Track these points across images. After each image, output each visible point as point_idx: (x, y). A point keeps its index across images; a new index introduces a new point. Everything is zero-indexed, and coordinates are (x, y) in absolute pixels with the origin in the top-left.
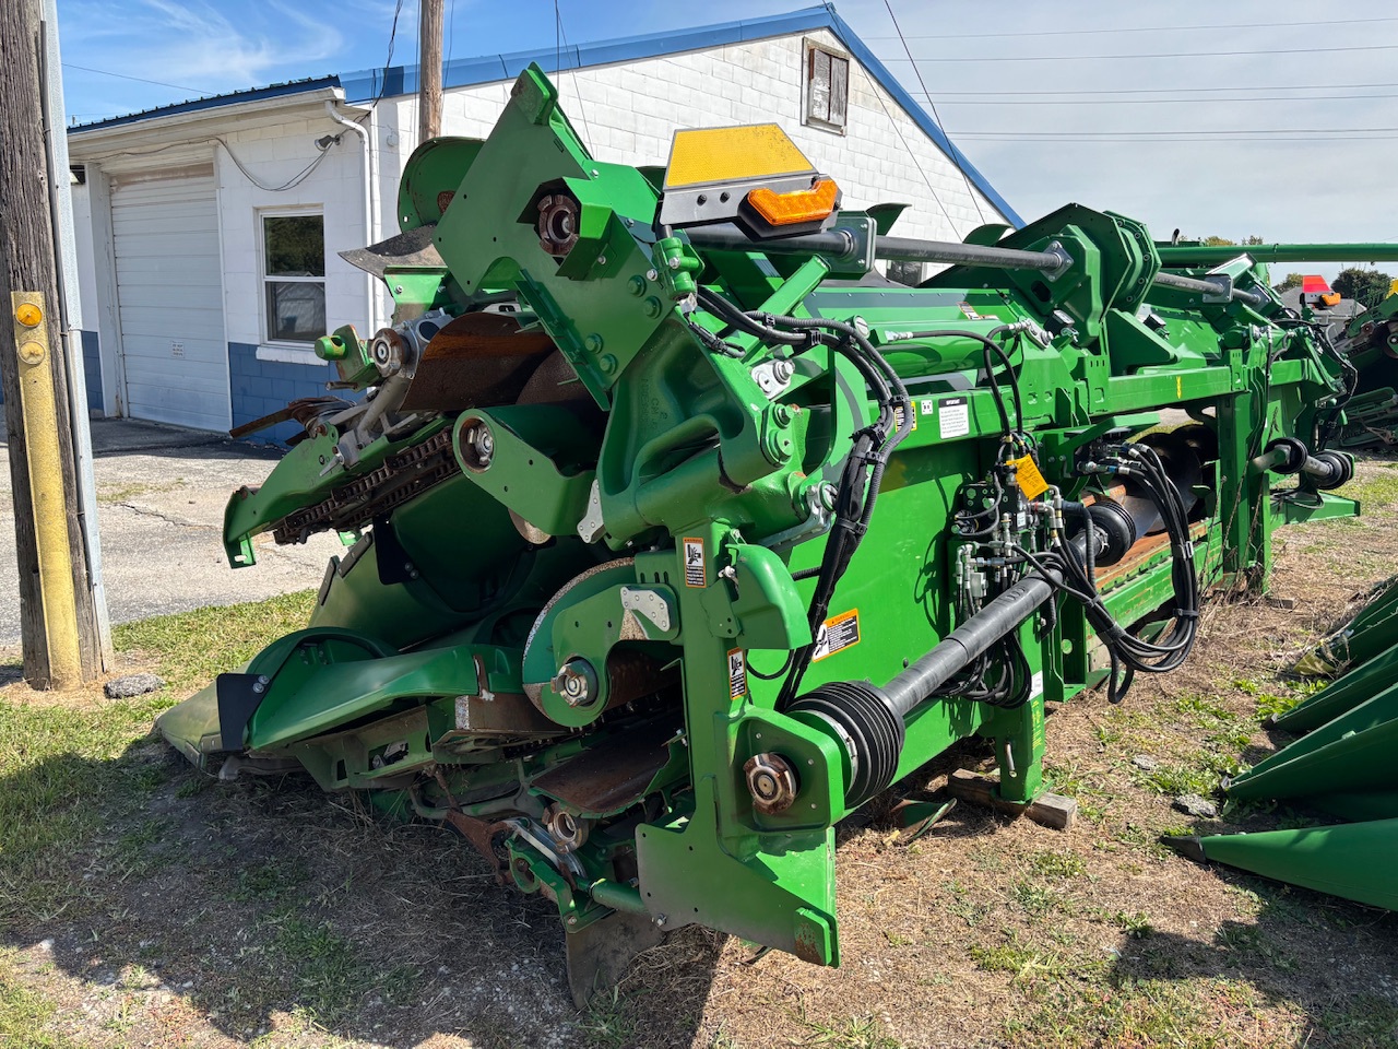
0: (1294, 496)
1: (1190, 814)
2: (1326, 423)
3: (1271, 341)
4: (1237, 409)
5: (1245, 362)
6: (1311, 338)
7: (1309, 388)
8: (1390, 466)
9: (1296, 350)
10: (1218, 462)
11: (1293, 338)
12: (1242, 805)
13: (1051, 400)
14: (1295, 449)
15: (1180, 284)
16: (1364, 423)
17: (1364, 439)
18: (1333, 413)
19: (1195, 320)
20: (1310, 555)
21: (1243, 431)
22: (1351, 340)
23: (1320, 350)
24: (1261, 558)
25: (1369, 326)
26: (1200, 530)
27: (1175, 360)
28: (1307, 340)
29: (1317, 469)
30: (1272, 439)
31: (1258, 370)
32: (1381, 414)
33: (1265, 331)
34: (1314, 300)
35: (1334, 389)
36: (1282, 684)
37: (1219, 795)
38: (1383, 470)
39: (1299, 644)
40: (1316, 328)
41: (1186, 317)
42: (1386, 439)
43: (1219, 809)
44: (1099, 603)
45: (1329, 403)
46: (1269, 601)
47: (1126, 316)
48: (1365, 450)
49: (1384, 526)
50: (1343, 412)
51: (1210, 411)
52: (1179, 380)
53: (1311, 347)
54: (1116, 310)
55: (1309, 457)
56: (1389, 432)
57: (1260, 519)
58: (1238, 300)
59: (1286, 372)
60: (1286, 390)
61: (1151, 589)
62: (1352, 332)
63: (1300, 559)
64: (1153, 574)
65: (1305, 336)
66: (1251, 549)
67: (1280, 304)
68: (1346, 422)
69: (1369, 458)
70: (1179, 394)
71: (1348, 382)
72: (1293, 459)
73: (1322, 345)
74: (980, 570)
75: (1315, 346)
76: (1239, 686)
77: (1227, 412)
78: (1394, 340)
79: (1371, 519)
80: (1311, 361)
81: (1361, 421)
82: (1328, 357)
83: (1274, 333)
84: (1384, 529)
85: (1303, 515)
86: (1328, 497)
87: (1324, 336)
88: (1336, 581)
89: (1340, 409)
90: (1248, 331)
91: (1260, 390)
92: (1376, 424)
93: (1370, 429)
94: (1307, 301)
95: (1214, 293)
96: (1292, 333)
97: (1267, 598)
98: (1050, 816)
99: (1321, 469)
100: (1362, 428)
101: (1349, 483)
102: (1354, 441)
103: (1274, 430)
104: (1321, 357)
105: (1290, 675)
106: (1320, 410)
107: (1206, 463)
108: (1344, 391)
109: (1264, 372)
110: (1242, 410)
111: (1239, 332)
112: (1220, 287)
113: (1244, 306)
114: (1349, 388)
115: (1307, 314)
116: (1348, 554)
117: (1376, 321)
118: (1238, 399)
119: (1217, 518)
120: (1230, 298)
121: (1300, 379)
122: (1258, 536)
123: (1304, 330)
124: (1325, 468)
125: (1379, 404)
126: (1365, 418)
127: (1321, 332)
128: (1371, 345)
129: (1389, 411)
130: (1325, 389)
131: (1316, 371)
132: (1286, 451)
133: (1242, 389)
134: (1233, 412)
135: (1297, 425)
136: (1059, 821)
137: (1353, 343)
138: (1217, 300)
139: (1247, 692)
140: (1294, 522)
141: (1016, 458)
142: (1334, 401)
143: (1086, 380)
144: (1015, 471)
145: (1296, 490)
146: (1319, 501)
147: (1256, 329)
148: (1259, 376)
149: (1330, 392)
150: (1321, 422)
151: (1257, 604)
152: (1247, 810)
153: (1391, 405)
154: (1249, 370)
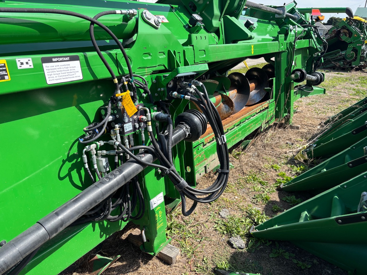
0: (304, 88)
1: (233, 248)
2: (316, 62)
3: (296, 31)
4: (282, 58)
5: (285, 39)
6: (313, 31)
7: (312, 50)
8: (338, 74)
9: (308, 36)
10: (274, 79)
11: (307, 31)
12: (256, 242)
13: (165, 56)
14: (302, 73)
15: (264, 9)
16: (331, 60)
17: (331, 65)
18: (319, 58)
19: (273, 24)
20: (309, 106)
21: (284, 66)
22: (329, 35)
23: (316, 36)
24: (289, 112)
25: (335, 30)
26: (265, 105)
27: (251, 38)
28: (312, 32)
29: (311, 79)
30: (294, 69)
31: (291, 43)
32: (336, 58)
33: (295, 27)
34: (316, 18)
35: (320, 50)
36: (289, 166)
37: (249, 236)
38: (335, 75)
39: (298, 145)
40: (315, 28)
41: (269, 23)
42: (337, 65)
43: (247, 245)
44: (172, 171)
45: (318, 55)
46: (292, 127)
47: (233, 19)
48: (331, 69)
49: (333, 94)
50: (322, 58)
51: (273, 59)
52: (252, 47)
53: (313, 35)
54: (228, 16)
55: (307, 75)
56: (338, 63)
57: (289, 98)
58: (288, 17)
59: (304, 43)
60: (302, 50)
61: (240, 132)
62: (330, 33)
63: (306, 107)
64: (242, 126)
65: (311, 30)
66: (285, 109)
67: (304, 19)
68: (323, 62)
69: (332, 71)
70: (253, 53)
71: (325, 47)
72: (301, 77)
73: (317, 34)
74: (103, 156)
75: (314, 34)
76: (272, 167)
77: (278, 59)
78: (342, 35)
79: (330, 92)
80: (312, 40)
81: (330, 60)
82: (319, 38)
83: (299, 29)
84: (333, 95)
85: (306, 94)
86: (315, 88)
87: (317, 31)
88: (316, 116)
89: (321, 57)
90: (288, 27)
91: (291, 51)
92: (335, 61)
93: (333, 62)
94: (313, 18)
95: (279, 14)
96: (306, 29)
97: (291, 126)
98: (166, 258)
99: (313, 79)
100: (331, 62)
101: (322, 83)
102: (328, 66)
103: (295, 66)
104: (316, 38)
105: (292, 161)
106: (315, 57)
107: (270, 79)
108: (323, 51)
109: (293, 44)
110: (284, 58)
111: (285, 28)
112: (281, 12)
113: (290, 19)
114: (325, 50)
115: (313, 23)
116: (321, 105)
117: (337, 29)
118: (283, 54)
119: (274, 99)
120: (285, 16)
121: (308, 46)
122: (288, 104)
123: (311, 28)
124: (314, 78)
125: (336, 55)
126: (332, 59)
127: (317, 29)
128: (335, 36)
129: (338, 57)
130: (317, 50)
131: (314, 43)
132: (299, 74)
133: (284, 50)
134: (281, 59)
135: (307, 63)
136: (170, 261)
137: (330, 36)
138: (280, 16)
139: (276, 170)
140: (303, 97)
141: (121, 92)
142: (320, 54)
143: (193, 46)
144: (121, 100)
145: (306, 85)
146: (312, 89)
147: (291, 27)
148: (291, 45)
149: (318, 51)
150: (315, 62)
151: (287, 128)
152: (259, 244)
153: (339, 55)
154: (287, 43)
